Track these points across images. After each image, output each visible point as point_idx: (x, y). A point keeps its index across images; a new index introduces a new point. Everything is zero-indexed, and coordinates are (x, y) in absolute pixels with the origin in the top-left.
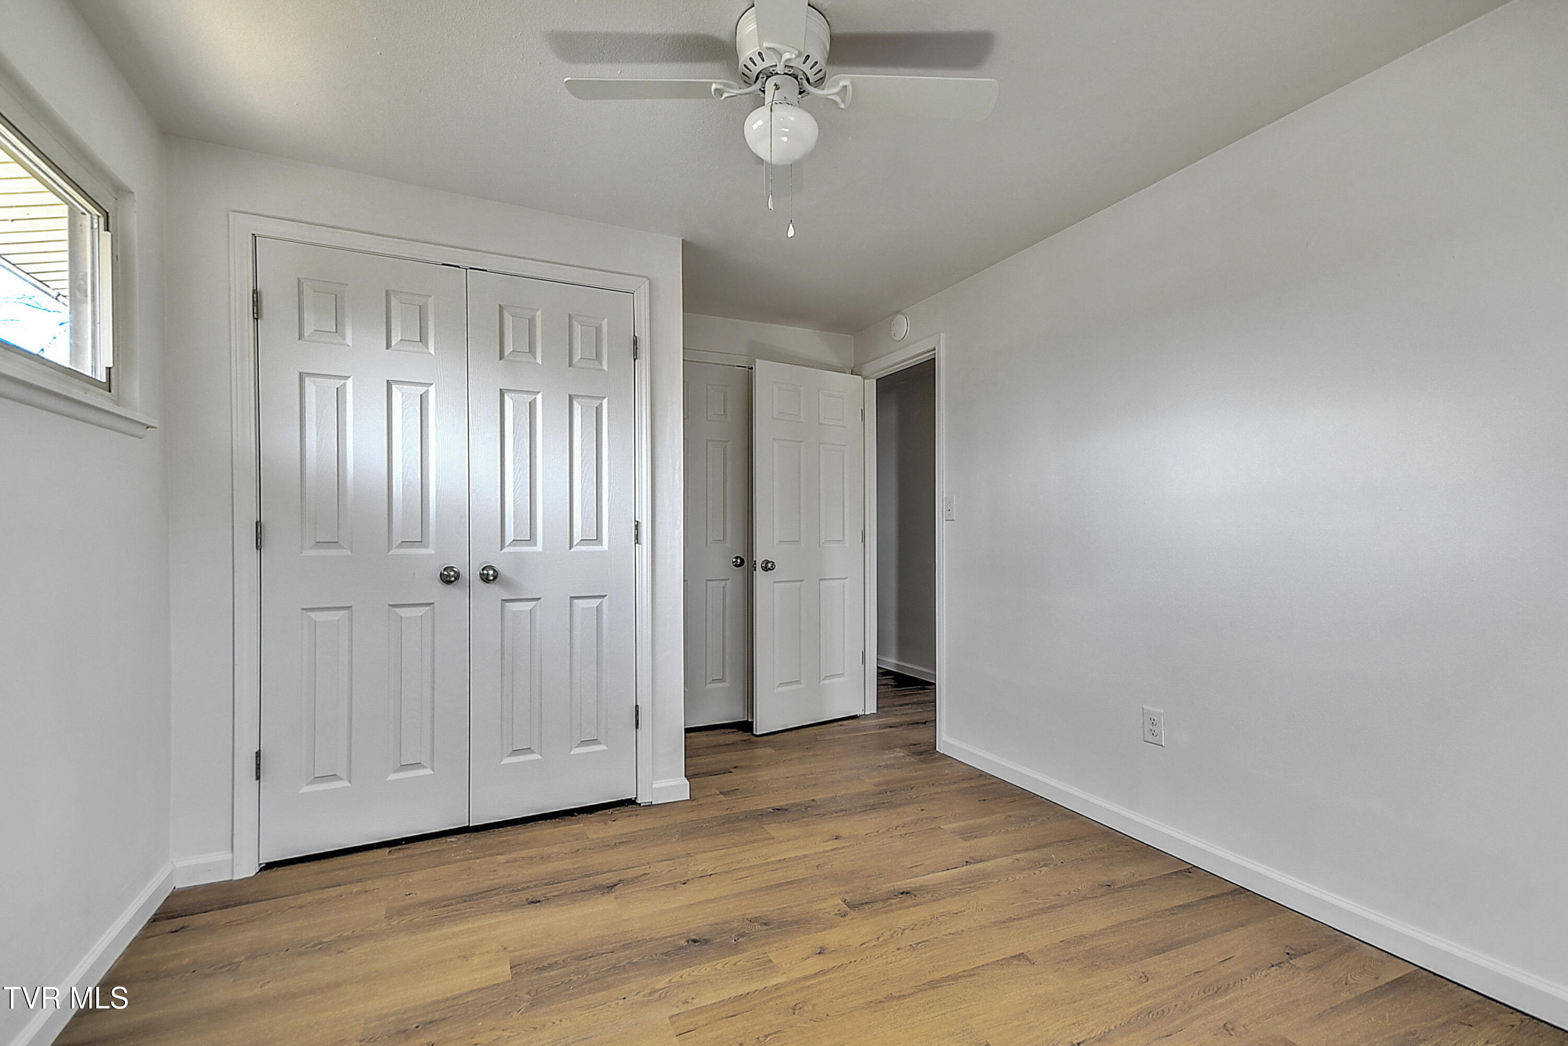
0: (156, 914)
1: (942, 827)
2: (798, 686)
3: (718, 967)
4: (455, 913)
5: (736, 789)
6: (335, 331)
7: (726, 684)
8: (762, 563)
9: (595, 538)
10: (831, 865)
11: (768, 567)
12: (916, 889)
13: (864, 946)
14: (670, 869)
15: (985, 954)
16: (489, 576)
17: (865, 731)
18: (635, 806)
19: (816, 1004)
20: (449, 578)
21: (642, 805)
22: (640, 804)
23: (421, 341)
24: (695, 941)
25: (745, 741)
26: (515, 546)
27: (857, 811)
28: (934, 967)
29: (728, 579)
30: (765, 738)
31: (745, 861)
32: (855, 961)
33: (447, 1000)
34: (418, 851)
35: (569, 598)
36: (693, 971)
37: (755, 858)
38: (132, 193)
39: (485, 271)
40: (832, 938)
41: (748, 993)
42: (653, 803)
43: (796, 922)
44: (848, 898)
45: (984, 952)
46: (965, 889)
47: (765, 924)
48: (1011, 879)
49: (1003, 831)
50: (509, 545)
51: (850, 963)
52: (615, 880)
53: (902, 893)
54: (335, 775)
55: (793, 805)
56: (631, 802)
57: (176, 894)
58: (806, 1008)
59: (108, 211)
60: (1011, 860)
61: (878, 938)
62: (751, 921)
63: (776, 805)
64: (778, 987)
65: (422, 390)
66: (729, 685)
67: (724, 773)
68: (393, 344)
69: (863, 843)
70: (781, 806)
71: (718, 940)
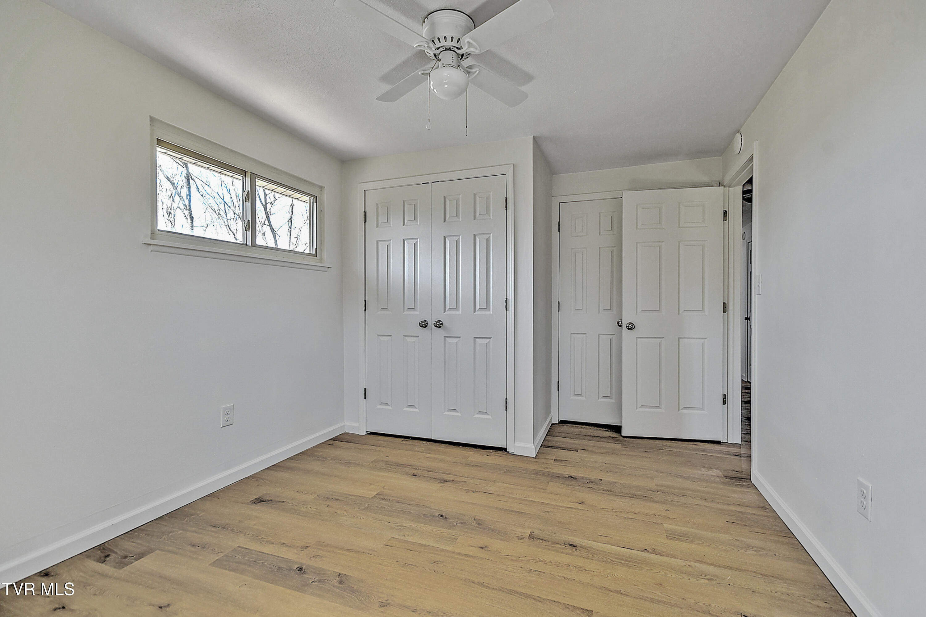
0: (333, 438)
1: (664, 524)
2: (658, 410)
3: (434, 530)
4: (390, 469)
5: (566, 460)
6: (386, 221)
7: (613, 401)
8: (627, 324)
9: (486, 307)
10: (554, 515)
11: (631, 327)
12: (582, 547)
13: (507, 556)
14: (477, 484)
15: (567, 597)
16: (439, 325)
17: (708, 452)
18: (506, 452)
19: (446, 566)
20: (424, 325)
21: (510, 453)
22: (509, 452)
23: (415, 220)
24: (442, 516)
25: (613, 437)
26: (450, 311)
27: (621, 494)
28: (525, 586)
29: (614, 334)
30: (628, 439)
31: (515, 494)
32: (491, 560)
33: (349, 495)
34: (410, 443)
35: (473, 338)
36: (423, 527)
37: (521, 495)
38: (324, 187)
39: (428, 183)
40: (496, 544)
41: (429, 546)
42: (515, 454)
43: (493, 530)
44: (536, 532)
45: (568, 596)
46: (616, 561)
47: (479, 524)
48: (663, 573)
49: (714, 546)
50: (448, 311)
51: (488, 559)
52: (451, 479)
53: (570, 545)
54: (387, 403)
55: (583, 478)
56: (505, 450)
57: (344, 434)
58: (439, 565)
59: (316, 195)
60: (685, 564)
61: (520, 557)
62: (475, 520)
63: (573, 474)
64: (443, 550)
65: (415, 241)
66: (614, 401)
67: (572, 451)
68: (406, 223)
69: (592, 511)
70: (574, 476)
71: (450, 520)
